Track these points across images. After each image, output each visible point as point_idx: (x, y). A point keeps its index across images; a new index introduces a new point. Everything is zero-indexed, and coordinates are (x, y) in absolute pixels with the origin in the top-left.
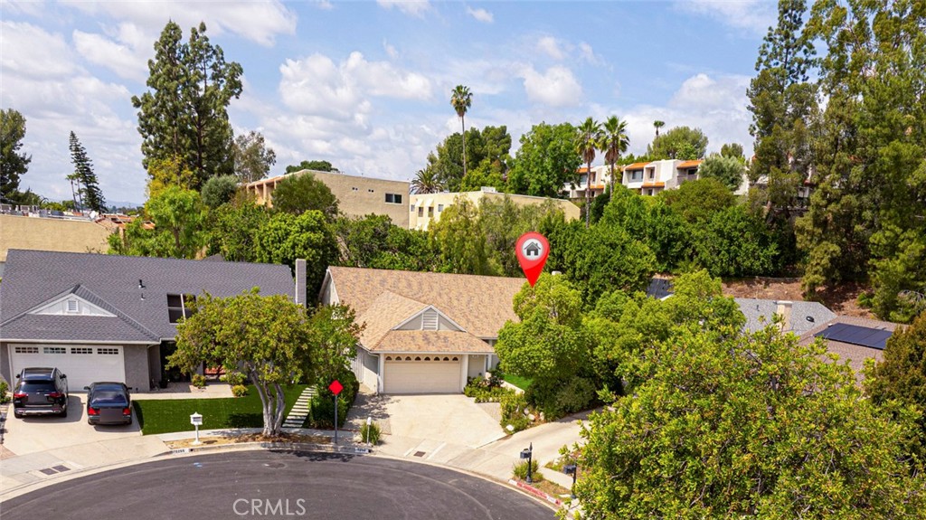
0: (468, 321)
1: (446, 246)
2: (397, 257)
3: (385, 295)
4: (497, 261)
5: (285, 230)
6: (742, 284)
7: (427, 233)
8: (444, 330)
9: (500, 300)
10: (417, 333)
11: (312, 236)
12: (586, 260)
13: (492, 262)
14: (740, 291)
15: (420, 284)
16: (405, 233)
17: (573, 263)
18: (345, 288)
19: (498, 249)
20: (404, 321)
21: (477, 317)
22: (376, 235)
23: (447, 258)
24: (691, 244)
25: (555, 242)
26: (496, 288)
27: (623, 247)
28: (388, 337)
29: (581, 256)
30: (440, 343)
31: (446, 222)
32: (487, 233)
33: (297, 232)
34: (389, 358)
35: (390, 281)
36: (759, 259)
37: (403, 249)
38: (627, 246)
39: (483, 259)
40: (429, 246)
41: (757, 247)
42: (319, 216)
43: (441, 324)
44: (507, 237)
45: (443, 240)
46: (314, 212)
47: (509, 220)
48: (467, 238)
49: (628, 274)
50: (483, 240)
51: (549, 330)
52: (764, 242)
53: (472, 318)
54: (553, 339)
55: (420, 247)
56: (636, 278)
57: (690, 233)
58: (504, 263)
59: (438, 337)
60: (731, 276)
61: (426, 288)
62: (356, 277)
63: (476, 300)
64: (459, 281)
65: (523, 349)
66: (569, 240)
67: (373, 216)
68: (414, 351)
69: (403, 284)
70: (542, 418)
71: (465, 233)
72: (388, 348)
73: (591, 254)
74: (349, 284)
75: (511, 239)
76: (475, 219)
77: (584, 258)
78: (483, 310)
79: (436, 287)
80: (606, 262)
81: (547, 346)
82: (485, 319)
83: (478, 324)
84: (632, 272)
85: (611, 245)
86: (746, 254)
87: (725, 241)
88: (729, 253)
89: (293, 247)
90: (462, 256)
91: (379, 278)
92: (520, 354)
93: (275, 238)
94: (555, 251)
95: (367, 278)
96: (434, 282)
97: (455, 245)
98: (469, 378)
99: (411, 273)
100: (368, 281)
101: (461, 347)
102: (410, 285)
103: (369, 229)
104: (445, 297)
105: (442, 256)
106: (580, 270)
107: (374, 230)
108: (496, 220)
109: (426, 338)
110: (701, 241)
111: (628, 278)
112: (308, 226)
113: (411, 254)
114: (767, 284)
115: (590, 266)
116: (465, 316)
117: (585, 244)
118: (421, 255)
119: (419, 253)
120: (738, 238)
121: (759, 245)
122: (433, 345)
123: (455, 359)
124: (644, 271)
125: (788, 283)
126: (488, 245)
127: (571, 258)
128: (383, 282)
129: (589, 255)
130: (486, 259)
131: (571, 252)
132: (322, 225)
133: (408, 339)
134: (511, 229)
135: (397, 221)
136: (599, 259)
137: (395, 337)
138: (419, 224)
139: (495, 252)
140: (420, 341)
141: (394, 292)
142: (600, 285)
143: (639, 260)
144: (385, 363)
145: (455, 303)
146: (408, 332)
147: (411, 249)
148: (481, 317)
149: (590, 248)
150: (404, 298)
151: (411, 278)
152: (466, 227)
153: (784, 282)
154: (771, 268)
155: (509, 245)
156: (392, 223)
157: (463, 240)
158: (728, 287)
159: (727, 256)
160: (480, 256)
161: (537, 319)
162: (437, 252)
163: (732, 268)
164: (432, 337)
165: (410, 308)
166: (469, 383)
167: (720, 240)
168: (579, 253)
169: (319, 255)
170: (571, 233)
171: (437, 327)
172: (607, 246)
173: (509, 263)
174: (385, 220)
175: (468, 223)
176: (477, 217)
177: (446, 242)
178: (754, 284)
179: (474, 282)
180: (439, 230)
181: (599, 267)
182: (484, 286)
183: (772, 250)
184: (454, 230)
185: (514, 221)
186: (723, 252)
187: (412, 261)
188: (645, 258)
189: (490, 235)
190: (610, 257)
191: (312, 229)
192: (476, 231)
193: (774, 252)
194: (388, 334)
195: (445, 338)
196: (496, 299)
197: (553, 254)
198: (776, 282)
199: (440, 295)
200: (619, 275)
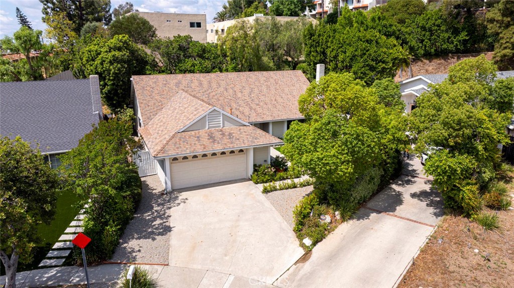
0: (251, 108)
1: (230, 51)
2: (197, 61)
3: (178, 95)
4: (269, 58)
5: (96, 51)
6: (440, 60)
7: (217, 45)
8: (229, 127)
9: (276, 89)
10: (202, 133)
11: (117, 54)
12: (347, 55)
13: (265, 59)
14: (439, 64)
15: (210, 82)
16: (202, 46)
17: (336, 57)
18: (145, 92)
19: (268, 51)
20: (188, 123)
21: (258, 105)
22: (181, 48)
23: (232, 60)
24: (401, 37)
25: (318, 42)
26: (271, 80)
27: (377, 42)
28: (173, 140)
29: (342, 51)
30: (225, 140)
31: (230, 36)
32: (261, 41)
33: (106, 52)
34: (175, 159)
35: (184, 83)
36: (453, 43)
37: (201, 56)
38: (379, 41)
39: (259, 58)
40: (219, 53)
41: (451, 35)
42: (125, 39)
43: (226, 122)
44: (274, 42)
45: (228, 48)
46: (121, 37)
47: (275, 31)
48: (247, 45)
49: (383, 62)
50: (259, 46)
51: (345, 134)
52: (456, 32)
53: (253, 106)
54: (351, 143)
55: (213, 54)
56: (391, 65)
57: (399, 30)
58: (273, 59)
59: (223, 134)
60: (432, 55)
61: (214, 85)
62: (155, 82)
63: (256, 91)
64: (242, 78)
65: (316, 155)
66: (330, 40)
67: (179, 36)
68: (200, 151)
69: (196, 83)
70: (338, 217)
71: (245, 42)
72: (172, 153)
73: (351, 49)
74: (148, 88)
75: (278, 43)
76: (251, 32)
77: (345, 52)
78: (263, 98)
79: (223, 83)
80: (365, 54)
81: (343, 150)
82: (265, 106)
83: (259, 110)
84: (387, 60)
85: (367, 41)
86: (444, 41)
87: (427, 33)
88: (430, 41)
89: (102, 64)
90: (243, 58)
91: (175, 81)
92: (312, 160)
93: (89, 57)
94: (318, 49)
95: (165, 82)
96: (221, 80)
97: (238, 50)
98: (255, 166)
99: (202, 75)
100: (166, 84)
101: (246, 142)
102: (201, 84)
103: (175, 45)
104: (231, 91)
105: (228, 58)
106: (342, 62)
107: (179, 45)
108: (266, 32)
109: (211, 137)
110: (409, 34)
111: (384, 65)
112: (115, 46)
113: (207, 59)
114: (459, 58)
115: (351, 59)
116: (248, 104)
117: (345, 42)
118: (214, 58)
119: (212, 58)
120: (437, 31)
121: (452, 34)
122: (218, 143)
123: (241, 151)
124: (396, 59)
125: (475, 57)
126: (261, 48)
127: (334, 54)
128: (178, 84)
129: (350, 51)
130: (261, 58)
131: (333, 49)
132: (128, 45)
133: (193, 140)
134: (277, 37)
135: (195, 38)
136: (359, 52)
137: (180, 139)
138: (212, 39)
139: (267, 53)
140: (205, 140)
141: (186, 92)
142: (362, 73)
143: (391, 51)
144: (171, 163)
145: (239, 95)
146: (193, 133)
147: (206, 55)
148: (261, 104)
149: (349, 45)
150: (192, 98)
151: (202, 79)
152: (245, 38)
153: (472, 56)
154: (462, 48)
155: (276, 47)
156: (192, 40)
157: (244, 46)
158: (430, 62)
159: (429, 42)
160: (257, 56)
161: (329, 123)
162: (225, 56)
163: (433, 50)
164: (218, 135)
165: (196, 109)
166: (255, 170)
167: (423, 33)
168: (341, 49)
169: (124, 67)
170: (331, 35)
171: (221, 125)
172: (364, 42)
173: (276, 58)
174: (188, 39)
175: (246, 35)
176: (253, 31)
177: (230, 49)
178: (449, 59)
179: (254, 77)
180: (225, 41)
181: (359, 58)
182: (262, 79)
183: (463, 36)
184: (236, 41)
185: (278, 32)
186: (426, 40)
187: (208, 64)
188: (395, 48)
189: (263, 41)
190: (367, 51)
191: (119, 49)
192: (253, 40)
193: (464, 38)
194: (173, 137)
195: (230, 134)
196: (272, 88)
197: (317, 51)
198: (465, 56)
199: (226, 90)
200: (377, 64)
